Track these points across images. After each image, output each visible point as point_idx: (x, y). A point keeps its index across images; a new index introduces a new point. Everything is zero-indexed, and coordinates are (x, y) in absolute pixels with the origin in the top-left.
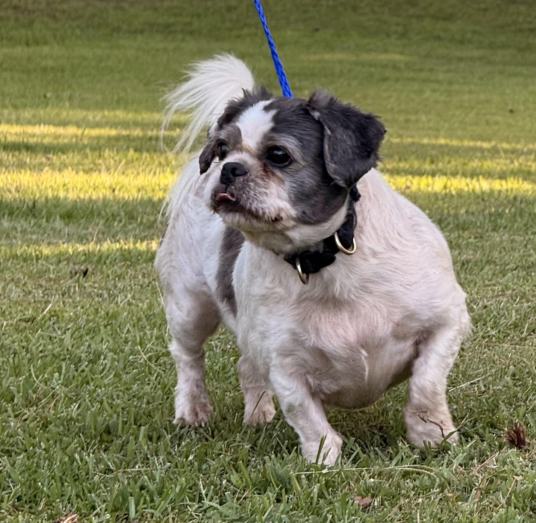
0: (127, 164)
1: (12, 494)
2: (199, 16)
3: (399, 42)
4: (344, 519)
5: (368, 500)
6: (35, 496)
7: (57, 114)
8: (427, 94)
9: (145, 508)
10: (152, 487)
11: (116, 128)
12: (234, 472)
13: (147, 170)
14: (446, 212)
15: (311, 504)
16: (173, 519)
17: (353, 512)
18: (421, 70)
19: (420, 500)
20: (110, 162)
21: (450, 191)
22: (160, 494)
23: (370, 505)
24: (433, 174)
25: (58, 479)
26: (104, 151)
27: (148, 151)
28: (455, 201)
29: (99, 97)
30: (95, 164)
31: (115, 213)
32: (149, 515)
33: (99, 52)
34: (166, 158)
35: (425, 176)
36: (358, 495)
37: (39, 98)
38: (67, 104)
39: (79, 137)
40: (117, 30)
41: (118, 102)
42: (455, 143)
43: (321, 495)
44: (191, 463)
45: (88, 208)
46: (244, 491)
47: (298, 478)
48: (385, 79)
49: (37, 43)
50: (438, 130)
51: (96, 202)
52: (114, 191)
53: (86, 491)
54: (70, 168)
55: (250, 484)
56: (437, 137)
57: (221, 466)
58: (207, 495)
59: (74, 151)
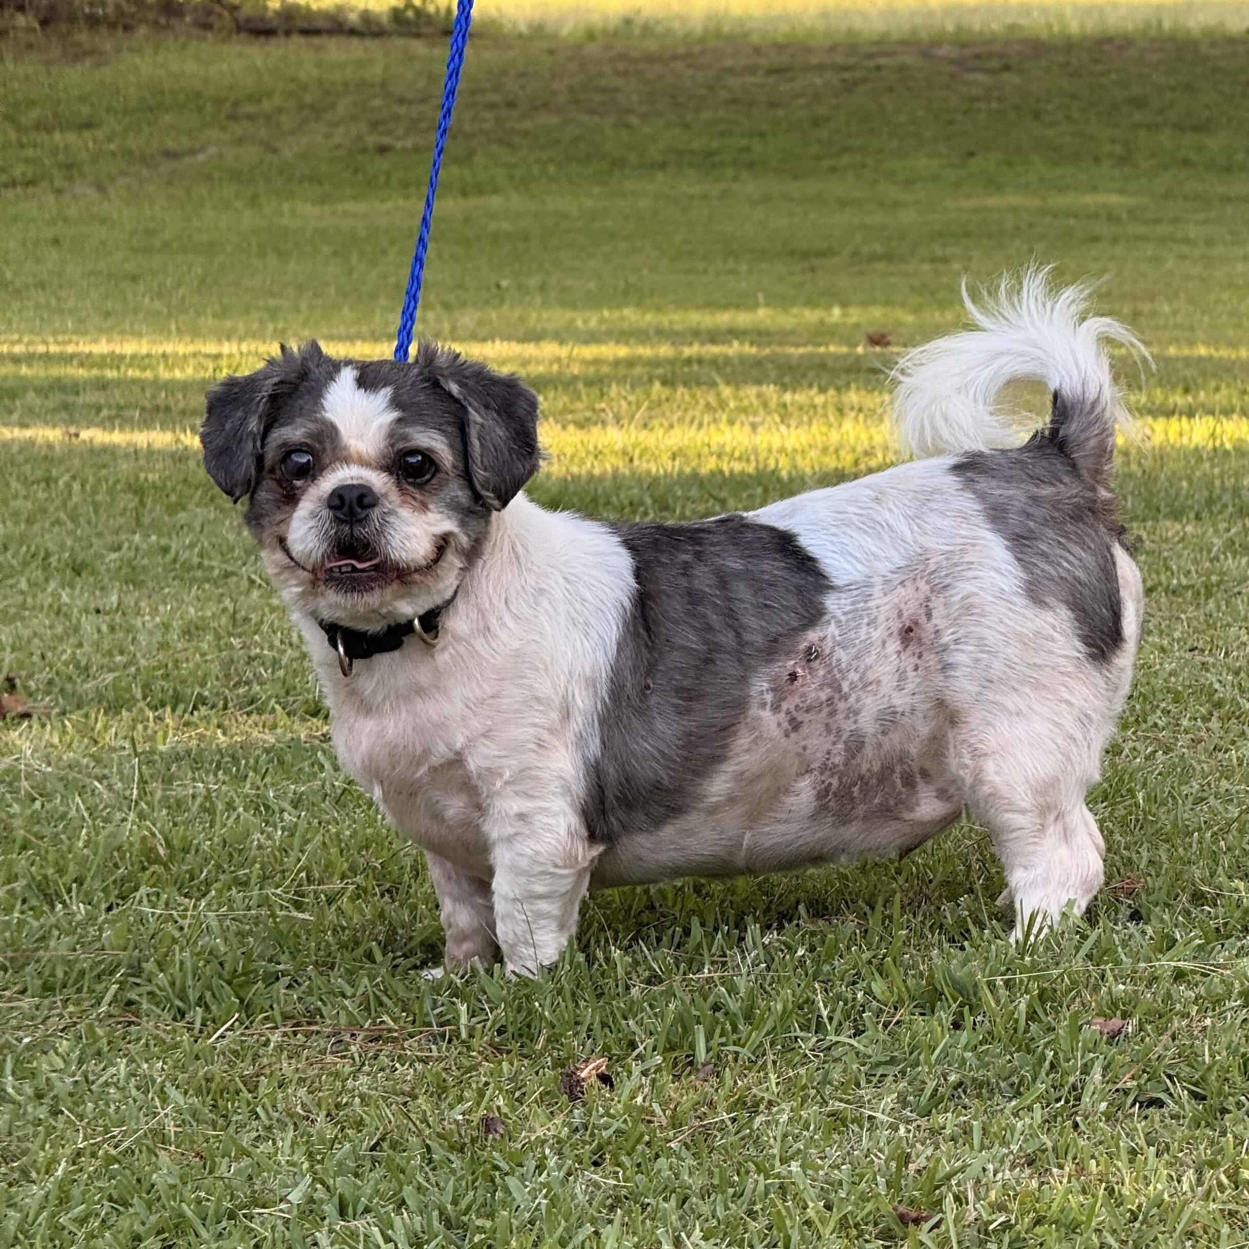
0: (650, 408)
1: (489, 1024)
2: (762, 135)
3: (1116, 172)
4: (1075, 1058)
5: (1116, 1022)
6: (529, 1026)
7: (522, 319)
8: (1170, 264)
9: (723, 1044)
10: (733, 1005)
11: (627, 343)
12: (877, 976)
13: (688, 419)
14: (1217, 483)
15: (1015, 1030)
16: (774, 1062)
17: (1091, 1045)
18: (1158, 221)
19: (1208, 1022)
20: (620, 407)
21: (1222, 444)
22: (749, 1017)
23: (1120, 1032)
24: (1190, 414)
25: (568, 995)
26: (610, 386)
27: (686, 384)
28: (1234, 463)
29: (592, 285)
30: (594, 410)
31: (636, 500)
32: (730, 1057)
33: (589, 203)
34: (718, 394)
35: (1176, 416)
36: (1098, 1015)
37: (488, 289)
38: (538, 300)
39: (565, 362)
40: (619, 163)
41: (626, 293)
42: (1225, 353)
43: (1032, 1016)
44: (802, 962)
45: (587, 492)
46: (896, 1009)
47: (991, 985)
48: (1095, 239)
49: (480, 190)
50: (1192, 329)
51: (602, 478)
52: (631, 460)
53: (619, 1016)
54: (551, 419)
55: (906, 996)
56: (1191, 343)
57: (854, 968)
58: (831, 1019)
59: (556, 388)
